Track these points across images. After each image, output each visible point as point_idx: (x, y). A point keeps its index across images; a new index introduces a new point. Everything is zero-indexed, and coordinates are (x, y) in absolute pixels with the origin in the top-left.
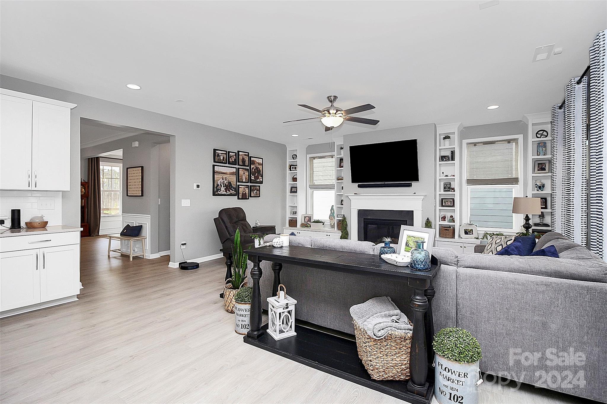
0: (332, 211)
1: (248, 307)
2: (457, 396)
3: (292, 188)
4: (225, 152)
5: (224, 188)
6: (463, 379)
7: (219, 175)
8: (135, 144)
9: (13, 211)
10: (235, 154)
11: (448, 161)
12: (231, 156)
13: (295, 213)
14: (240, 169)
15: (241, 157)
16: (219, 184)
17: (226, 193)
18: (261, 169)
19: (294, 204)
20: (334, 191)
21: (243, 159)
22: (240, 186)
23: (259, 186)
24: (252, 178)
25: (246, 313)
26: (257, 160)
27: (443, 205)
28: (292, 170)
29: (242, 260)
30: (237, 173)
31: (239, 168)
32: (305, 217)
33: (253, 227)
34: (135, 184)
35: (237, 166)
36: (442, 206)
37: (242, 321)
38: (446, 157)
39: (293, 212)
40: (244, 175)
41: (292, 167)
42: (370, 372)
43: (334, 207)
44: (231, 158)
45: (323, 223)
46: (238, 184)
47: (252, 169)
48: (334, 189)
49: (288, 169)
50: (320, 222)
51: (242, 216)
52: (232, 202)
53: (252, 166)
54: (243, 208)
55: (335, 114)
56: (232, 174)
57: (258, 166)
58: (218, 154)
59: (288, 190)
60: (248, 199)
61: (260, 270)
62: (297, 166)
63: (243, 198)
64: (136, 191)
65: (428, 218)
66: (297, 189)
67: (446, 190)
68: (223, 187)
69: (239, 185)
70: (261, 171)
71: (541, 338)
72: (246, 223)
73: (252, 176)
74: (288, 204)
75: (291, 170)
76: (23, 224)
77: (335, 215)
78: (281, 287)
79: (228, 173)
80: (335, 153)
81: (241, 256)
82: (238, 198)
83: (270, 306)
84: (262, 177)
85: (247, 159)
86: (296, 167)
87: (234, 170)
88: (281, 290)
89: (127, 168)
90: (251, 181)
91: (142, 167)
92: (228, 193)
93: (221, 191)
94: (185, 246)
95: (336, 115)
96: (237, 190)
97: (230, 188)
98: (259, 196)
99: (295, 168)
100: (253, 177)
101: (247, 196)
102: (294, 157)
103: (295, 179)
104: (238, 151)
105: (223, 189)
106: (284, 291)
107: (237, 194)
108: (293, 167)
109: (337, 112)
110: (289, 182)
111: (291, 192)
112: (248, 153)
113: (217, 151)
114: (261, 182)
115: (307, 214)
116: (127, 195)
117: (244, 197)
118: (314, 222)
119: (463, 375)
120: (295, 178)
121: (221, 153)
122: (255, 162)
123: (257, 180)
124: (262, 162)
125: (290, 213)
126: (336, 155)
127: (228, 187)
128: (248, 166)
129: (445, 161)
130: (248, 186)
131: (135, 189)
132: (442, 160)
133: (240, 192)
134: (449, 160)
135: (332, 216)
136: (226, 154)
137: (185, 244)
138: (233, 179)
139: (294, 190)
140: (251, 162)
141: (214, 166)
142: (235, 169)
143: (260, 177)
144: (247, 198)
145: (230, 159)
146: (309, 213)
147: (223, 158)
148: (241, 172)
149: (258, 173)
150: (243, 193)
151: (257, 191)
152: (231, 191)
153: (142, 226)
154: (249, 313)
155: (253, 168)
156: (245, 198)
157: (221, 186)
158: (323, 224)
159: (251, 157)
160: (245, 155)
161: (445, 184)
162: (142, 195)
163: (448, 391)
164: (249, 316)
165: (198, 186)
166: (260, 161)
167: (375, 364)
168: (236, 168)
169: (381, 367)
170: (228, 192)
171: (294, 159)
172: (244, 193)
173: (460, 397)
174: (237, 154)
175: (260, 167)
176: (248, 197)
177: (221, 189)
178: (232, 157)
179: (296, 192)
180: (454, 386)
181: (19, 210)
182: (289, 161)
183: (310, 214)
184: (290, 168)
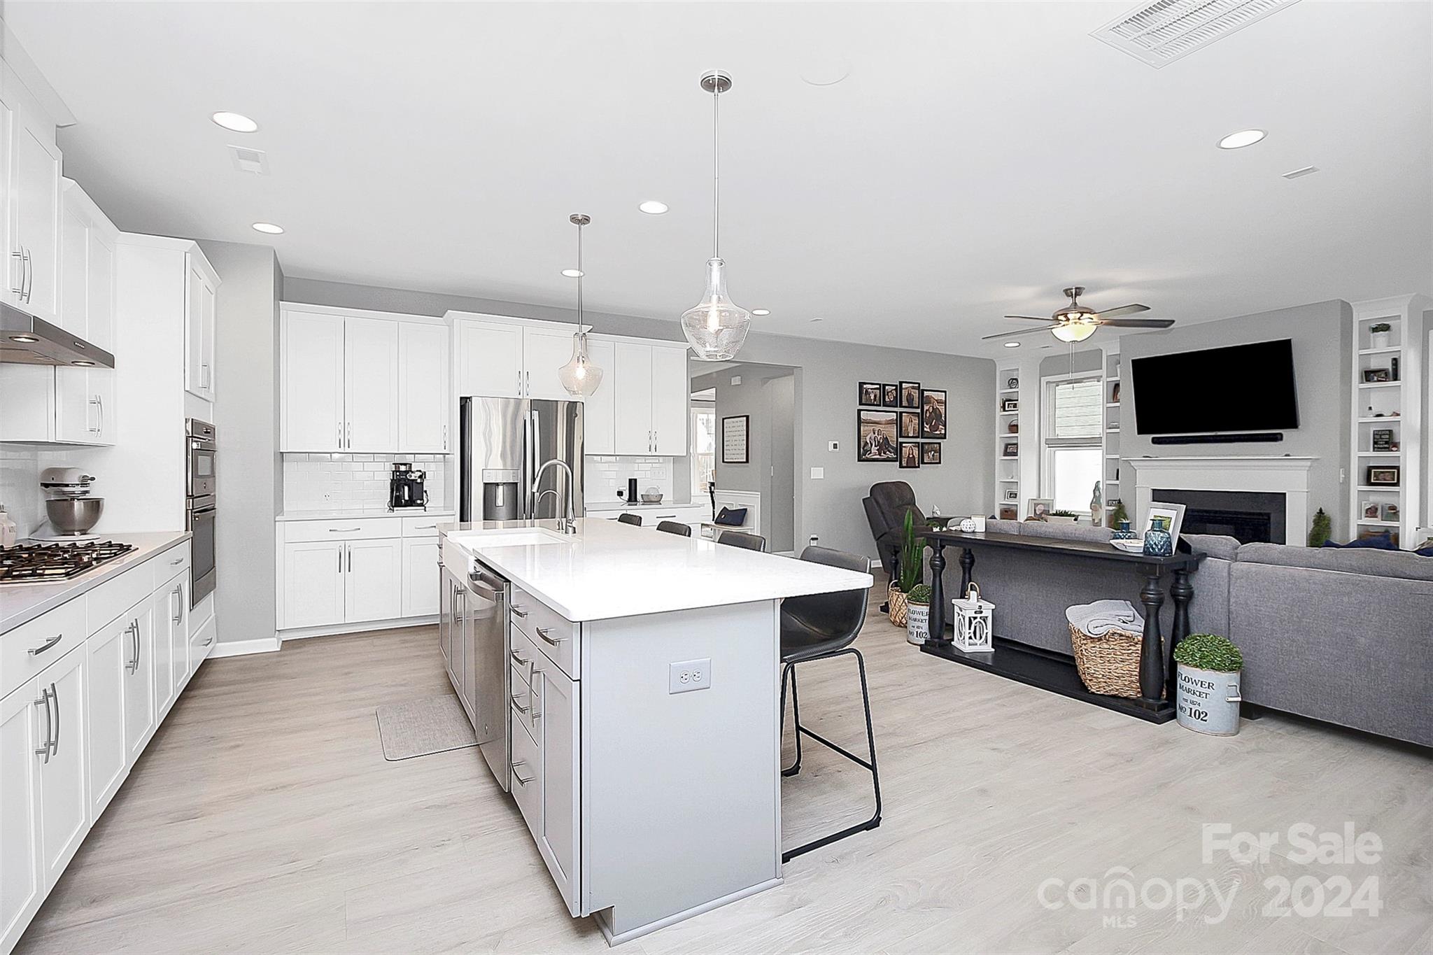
0: (1097, 493)
1: (926, 609)
2: (1199, 712)
3: (1007, 446)
4: (878, 386)
5: (876, 448)
6: (1207, 691)
7: (867, 426)
8: (735, 381)
9: (630, 480)
10: (894, 388)
11: (1385, 381)
12: (888, 393)
13: (1014, 495)
14: (904, 414)
15: (905, 393)
16: (868, 442)
17: (878, 457)
18: (943, 412)
19: (1012, 478)
20: (1101, 451)
21: (909, 394)
22: (904, 445)
23: (940, 444)
24: (925, 429)
25: (923, 618)
26: (936, 395)
27: (1372, 481)
28: (1007, 409)
29: (915, 555)
30: (899, 422)
31: (901, 413)
32: (1036, 505)
33: (928, 519)
34: (736, 443)
35: (899, 410)
36: (1369, 483)
37: (918, 627)
38: (1380, 373)
39: (1011, 494)
40: (911, 425)
41: (1007, 403)
42: (1087, 683)
43: (1101, 486)
44: (888, 395)
45: (1074, 518)
46: (900, 440)
47: (926, 413)
48: (1100, 448)
49: (1000, 408)
50: (1070, 515)
51: (908, 497)
52: (890, 473)
53: (926, 408)
54: (910, 482)
55: (1079, 319)
56: (889, 423)
57: (936, 405)
58: (866, 391)
59: (1000, 451)
60: (919, 467)
61: (942, 560)
62: (1017, 400)
63: (909, 465)
64: (738, 454)
65: (1321, 510)
66: (1017, 447)
67: (1379, 448)
68: (875, 446)
69: (901, 443)
70: (943, 415)
71: (1345, 658)
72: (915, 508)
73: (925, 425)
74: (1000, 477)
75: (1004, 410)
76: (639, 497)
77: (1103, 501)
78: (972, 585)
79: (883, 423)
80: (1103, 372)
81: (914, 548)
82: (901, 466)
83: (957, 609)
84: (945, 426)
85: (916, 394)
86: (1016, 404)
87: (894, 416)
88: (971, 590)
89: (723, 419)
90: (922, 434)
91: (747, 417)
92: (884, 456)
93: (871, 453)
94: (815, 541)
95: (1080, 321)
96: (899, 449)
97: (886, 448)
98: (938, 461)
99: (1015, 406)
100: (928, 426)
101: (917, 462)
102: (1013, 382)
103: (1014, 428)
104: (900, 382)
105: (874, 449)
106: (976, 591)
107: (898, 459)
108: (1009, 404)
109: (1082, 315)
110: (1001, 434)
111: (1006, 454)
112: (919, 384)
113: (865, 386)
114: (943, 436)
115: (1041, 498)
116: (723, 462)
117: (911, 464)
118: (1054, 515)
119: (1207, 685)
120: (1014, 425)
121: (871, 389)
122: (932, 399)
123: (936, 433)
124: (944, 399)
125: (1003, 496)
126: (1104, 376)
127: (884, 445)
128: (918, 408)
129: (1375, 381)
130: (918, 443)
131: (736, 451)
132: (1368, 380)
133: (903, 454)
134: (1386, 379)
135: (1095, 504)
136: (879, 389)
137: (817, 539)
138: (892, 432)
139: (1011, 450)
140: (923, 400)
141: (859, 411)
142: (895, 414)
143: (940, 426)
144: (917, 465)
145: (887, 397)
146: (1045, 496)
147: (875, 396)
148: (905, 418)
149: (938, 419)
150: (909, 456)
151: (935, 452)
152: (888, 453)
153: (746, 509)
154: (927, 618)
155: (927, 410)
156: (913, 465)
157: (872, 445)
158: (1076, 520)
159: (923, 390)
160: (913, 388)
161: (1377, 434)
162: (747, 461)
163: (1187, 706)
164: (927, 621)
165: (835, 446)
166: (941, 396)
167: (1093, 671)
168: (896, 412)
169: (1101, 676)
170: (882, 454)
171: (1011, 388)
172: (911, 456)
173: (1202, 713)
174: (899, 388)
175: (942, 408)
176: (919, 463)
177: (870, 450)
178: (890, 394)
179: (1015, 454)
180: (1195, 698)
181: (636, 480)
182: (1001, 391)
183: (1046, 498)
184: (1004, 407)
